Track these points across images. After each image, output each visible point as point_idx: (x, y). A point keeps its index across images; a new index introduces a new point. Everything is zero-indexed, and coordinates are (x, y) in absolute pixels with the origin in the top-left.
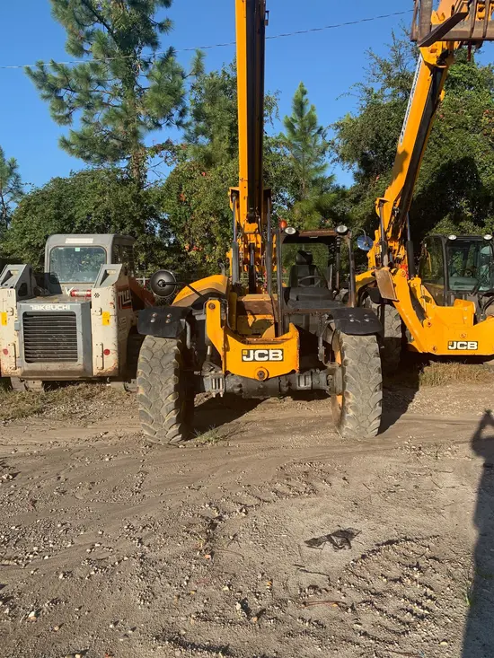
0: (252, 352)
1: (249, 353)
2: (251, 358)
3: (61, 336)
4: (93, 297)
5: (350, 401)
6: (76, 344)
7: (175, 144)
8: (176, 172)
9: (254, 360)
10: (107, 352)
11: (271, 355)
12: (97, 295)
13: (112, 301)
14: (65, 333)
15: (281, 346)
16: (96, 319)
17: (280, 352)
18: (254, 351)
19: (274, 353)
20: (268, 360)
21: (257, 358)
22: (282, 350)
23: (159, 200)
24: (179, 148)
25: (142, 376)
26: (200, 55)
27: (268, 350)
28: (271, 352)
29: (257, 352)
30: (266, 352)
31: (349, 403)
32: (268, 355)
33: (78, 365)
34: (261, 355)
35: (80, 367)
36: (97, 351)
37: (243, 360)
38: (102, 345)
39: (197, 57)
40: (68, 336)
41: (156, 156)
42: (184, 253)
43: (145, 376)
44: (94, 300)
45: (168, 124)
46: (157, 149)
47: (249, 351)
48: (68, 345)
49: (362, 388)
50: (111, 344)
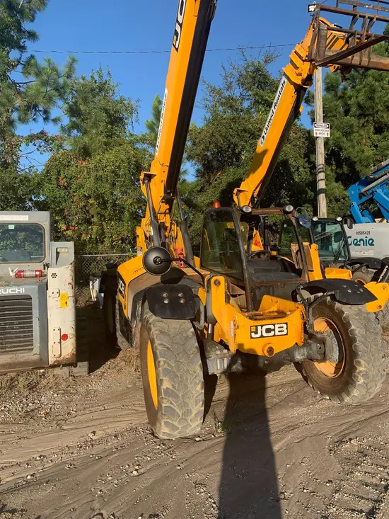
0: (259, 328)
1: (257, 329)
2: (259, 335)
3: (12, 324)
4: (49, 277)
5: (361, 369)
6: (32, 331)
7: (50, 135)
8: (53, 159)
9: (262, 336)
10: (64, 337)
11: (277, 330)
12: (54, 276)
13: (71, 281)
14: (17, 319)
15: (284, 320)
16: (53, 302)
17: (285, 326)
18: (262, 326)
19: (279, 327)
20: (274, 335)
21: (265, 334)
22: (286, 324)
23: (39, 184)
24: (53, 139)
25: (166, 366)
26: (74, 61)
27: (274, 325)
28: (277, 326)
29: (264, 328)
30: (272, 327)
31: (361, 372)
32: (274, 330)
33: (34, 355)
34: (268, 331)
35: (36, 357)
36: (53, 337)
37: (252, 338)
38: (60, 330)
39: (71, 61)
40: (20, 323)
41: (30, 144)
42: (60, 232)
43: (169, 365)
44: (51, 282)
45: (34, 119)
46: (32, 138)
47: (256, 327)
48: (20, 332)
49: (373, 355)
50: (69, 329)
